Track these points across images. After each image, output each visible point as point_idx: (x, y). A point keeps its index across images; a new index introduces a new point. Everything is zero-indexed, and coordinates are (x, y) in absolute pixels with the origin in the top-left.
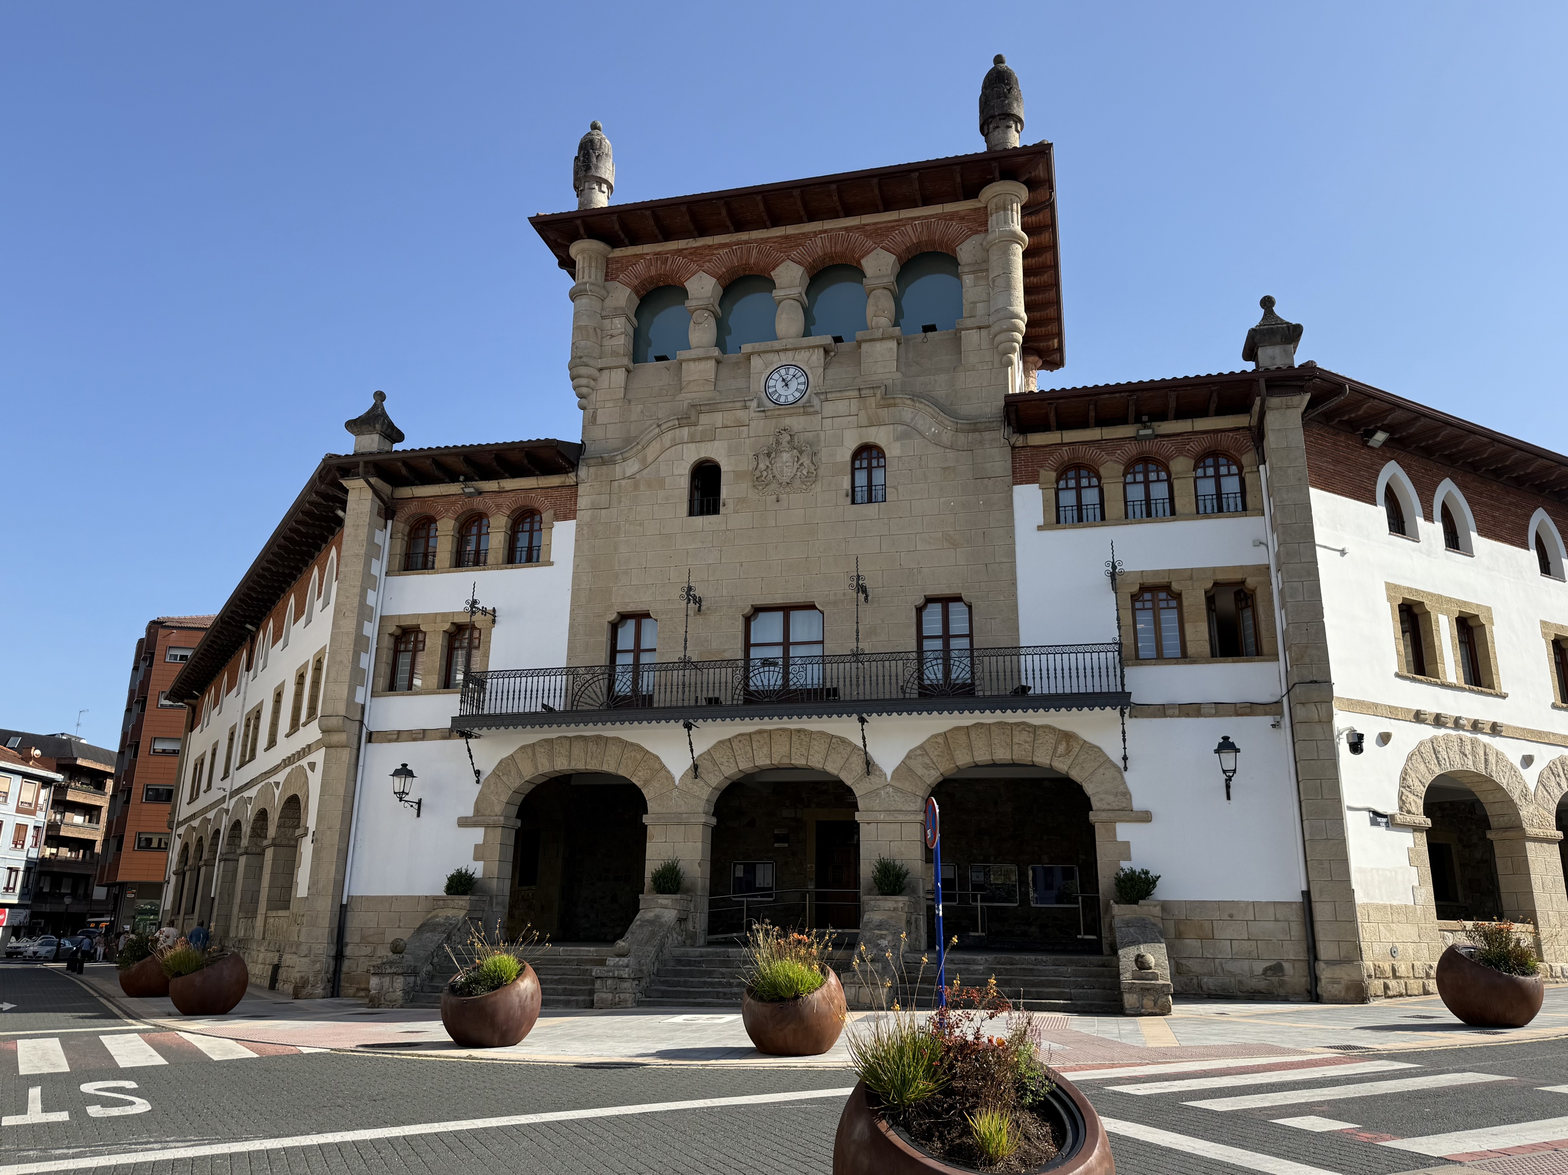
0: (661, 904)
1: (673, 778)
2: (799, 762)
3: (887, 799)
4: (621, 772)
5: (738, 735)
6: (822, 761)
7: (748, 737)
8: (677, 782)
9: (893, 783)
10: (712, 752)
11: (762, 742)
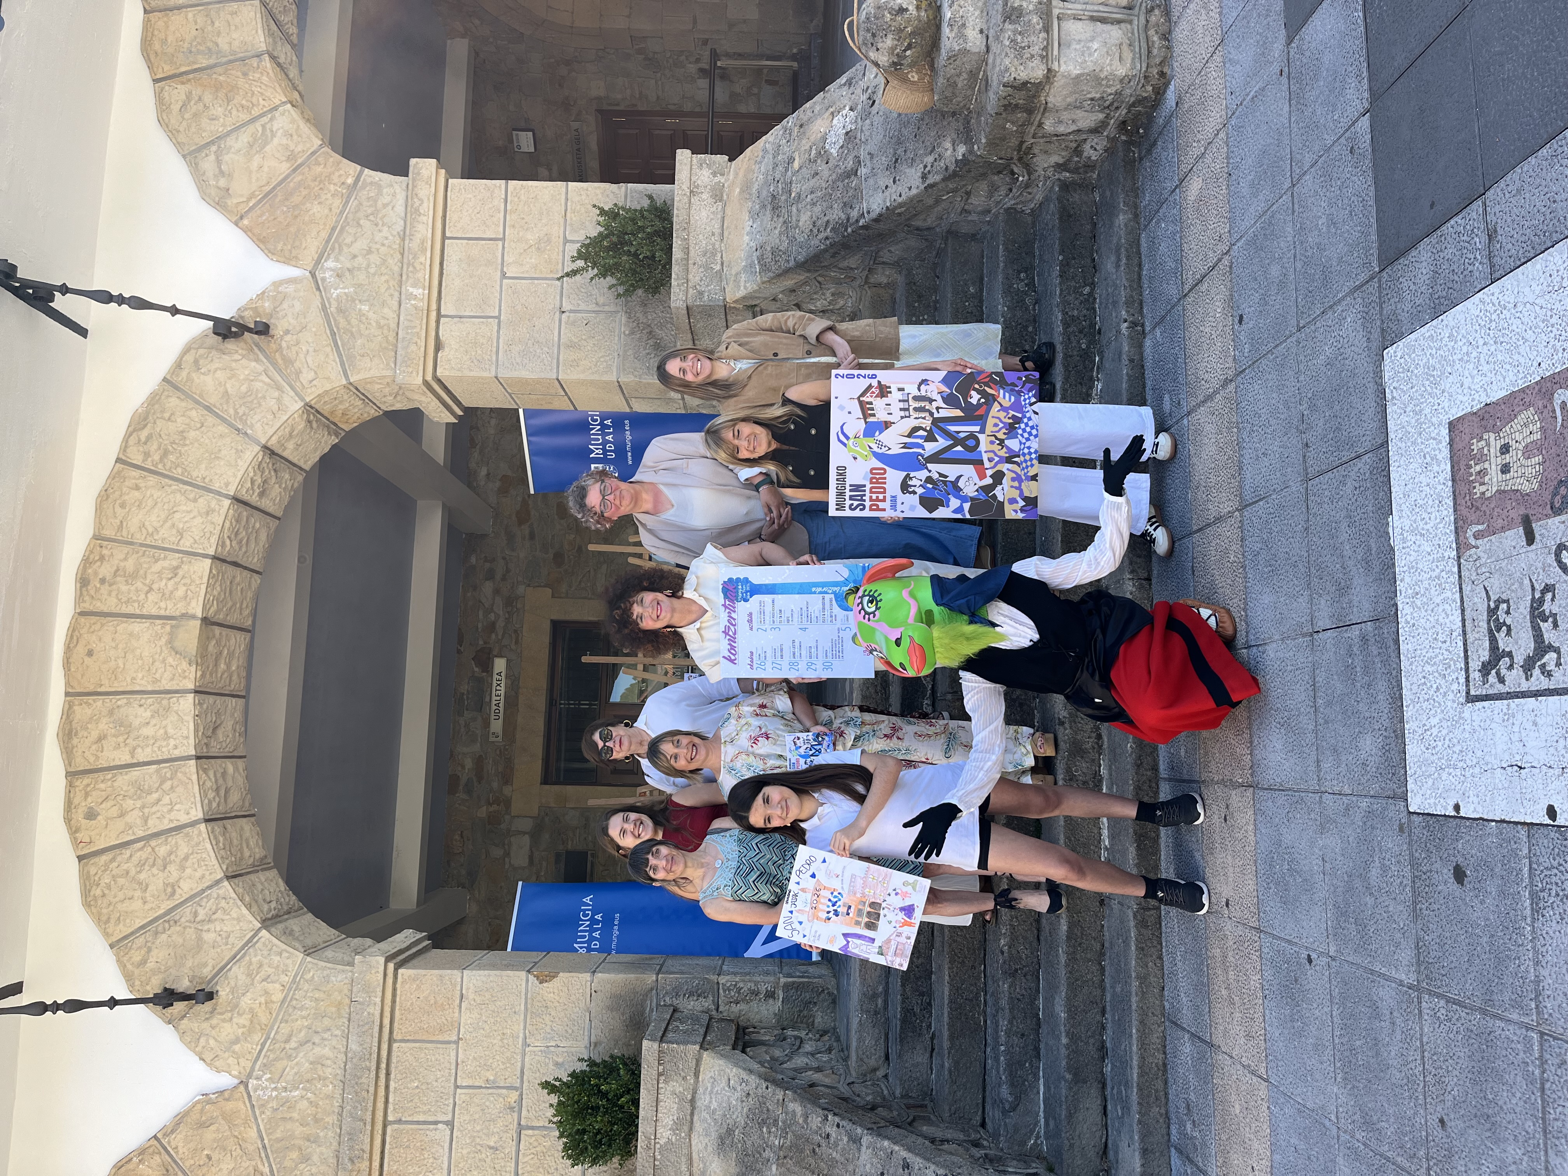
0: (677, 1126)
1: (207, 1099)
2: (197, 585)
3: (362, 277)
5: (68, 820)
6: (205, 501)
7: (81, 783)
8: (225, 1081)
9: (308, 259)
10: (123, 930)
11: (104, 725)
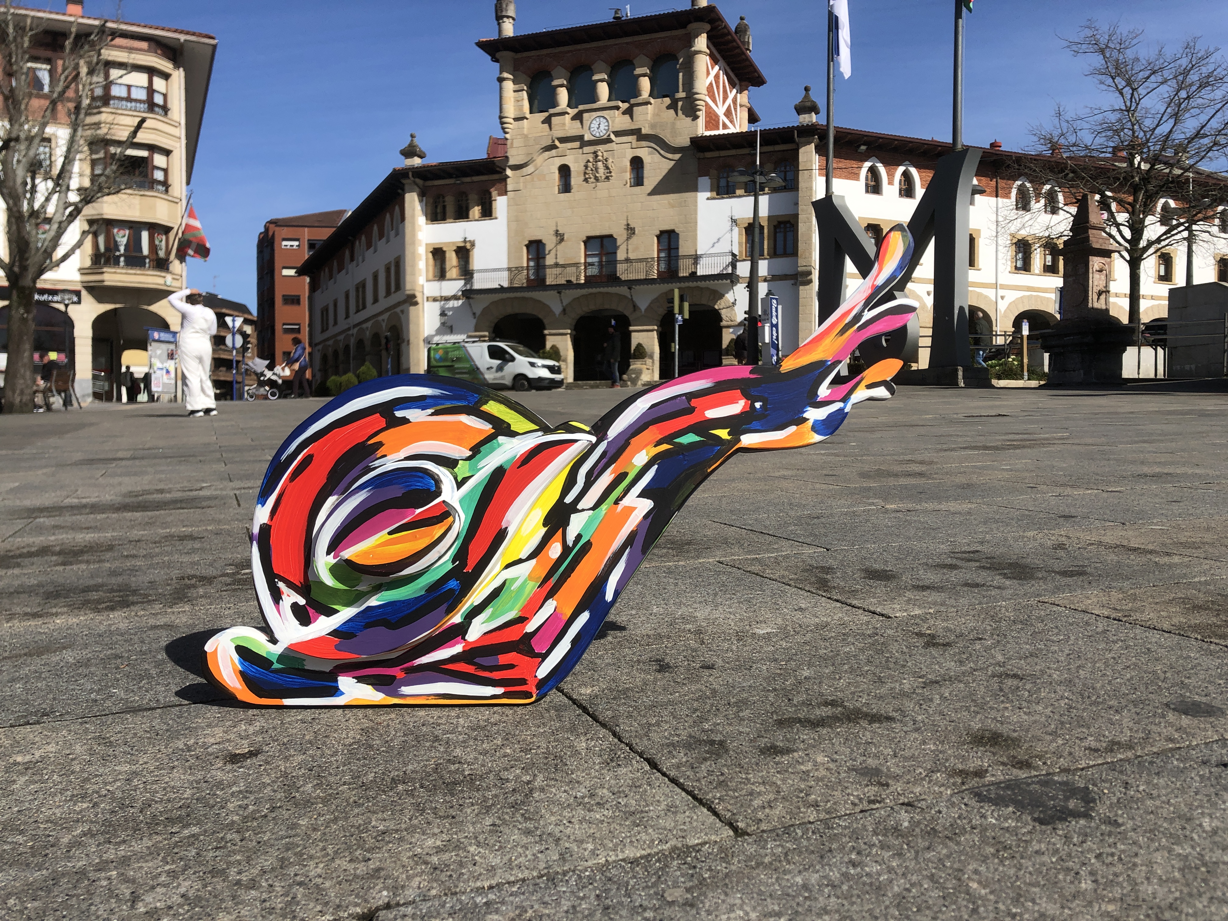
1: (555, 314)
2: (607, 306)
4: (534, 313)
6: (616, 306)
